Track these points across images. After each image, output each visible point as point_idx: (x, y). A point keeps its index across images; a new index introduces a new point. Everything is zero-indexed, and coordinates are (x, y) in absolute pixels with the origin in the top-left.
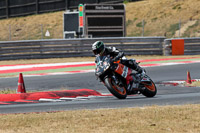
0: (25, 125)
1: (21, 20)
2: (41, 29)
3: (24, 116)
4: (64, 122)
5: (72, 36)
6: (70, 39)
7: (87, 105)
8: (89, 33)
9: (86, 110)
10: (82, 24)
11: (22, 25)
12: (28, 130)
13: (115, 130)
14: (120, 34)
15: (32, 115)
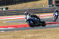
0: (37, 33)
1: (36, 2)
2: (42, 4)
5: (51, 6)
6: (50, 7)
7: (55, 27)
9: (55, 28)
10: (54, 3)
11: (36, 3)
12: (38, 34)
15: (39, 30)
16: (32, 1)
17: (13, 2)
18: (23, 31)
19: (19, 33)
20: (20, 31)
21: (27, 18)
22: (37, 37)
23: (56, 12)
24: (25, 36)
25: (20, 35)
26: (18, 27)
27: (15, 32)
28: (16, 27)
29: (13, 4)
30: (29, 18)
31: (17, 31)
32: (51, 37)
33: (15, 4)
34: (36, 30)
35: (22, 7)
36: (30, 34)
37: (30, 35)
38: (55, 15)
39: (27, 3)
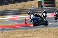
1: (25, 3)
2: (31, 5)
3: (26, 30)
4: (38, 32)
6: (39, 8)
8: (45, 6)
10: (43, 4)
12: (27, 34)
13: (52, 34)
14: (54, 6)
15: (29, 30)
16: (22, 2)
17: (3, 3)
18: (13, 31)
19: (9, 33)
20: (10, 31)
21: (31, 18)
22: (26, 37)
23: (44, 13)
24: (14, 36)
25: (10, 35)
26: (8, 27)
27: (5, 32)
28: (6, 27)
29: (3, 5)
30: (33, 17)
31: (7, 31)
33: (5, 5)
35: (12, 7)
37: (19, 35)
38: (43, 15)
39: (17, 4)
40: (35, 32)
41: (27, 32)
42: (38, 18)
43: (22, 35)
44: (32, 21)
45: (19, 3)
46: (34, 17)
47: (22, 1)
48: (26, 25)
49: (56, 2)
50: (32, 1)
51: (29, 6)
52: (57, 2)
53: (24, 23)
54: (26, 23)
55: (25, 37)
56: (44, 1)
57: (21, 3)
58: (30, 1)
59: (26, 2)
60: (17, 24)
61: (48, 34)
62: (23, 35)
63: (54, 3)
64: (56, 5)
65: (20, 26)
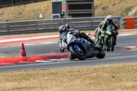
1: (22, 6)
2: (37, 12)
3: (25, 73)
5: (57, 17)
6: (56, 19)
8: (69, 15)
11: (23, 10)
12: (28, 82)
13: (87, 81)
14: (91, 15)
15: (31, 72)
16: (15, 5)
22: (25, 88)
32: (58, 89)
34: (23, 72)
36: (8, 81)
40: (46, 78)
41: (27, 78)
42: (84, 41)
43: (15, 84)
44: (71, 48)
45: (8, 8)
46: (75, 39)
47: (14, 2)
48: (26, 60)
49: (95, 5)
50: (39, 3)
51: (32, 14)
52: (97, 6)
53: (19, 56)
54: (24, 54)
55: (22, 88)
56: (68, 2)
57: (13, 8)
58: (35, 2)
59: (25, 4)
60: (2, 57)
61: (77, 82)
62: (17, 83)
63: (91, 8)
64: (96, 12)
65: (11, 62)
